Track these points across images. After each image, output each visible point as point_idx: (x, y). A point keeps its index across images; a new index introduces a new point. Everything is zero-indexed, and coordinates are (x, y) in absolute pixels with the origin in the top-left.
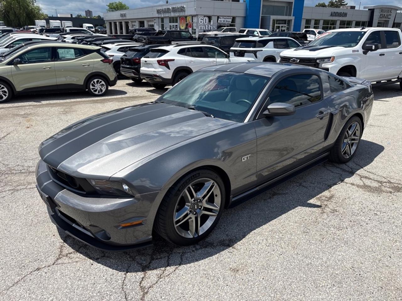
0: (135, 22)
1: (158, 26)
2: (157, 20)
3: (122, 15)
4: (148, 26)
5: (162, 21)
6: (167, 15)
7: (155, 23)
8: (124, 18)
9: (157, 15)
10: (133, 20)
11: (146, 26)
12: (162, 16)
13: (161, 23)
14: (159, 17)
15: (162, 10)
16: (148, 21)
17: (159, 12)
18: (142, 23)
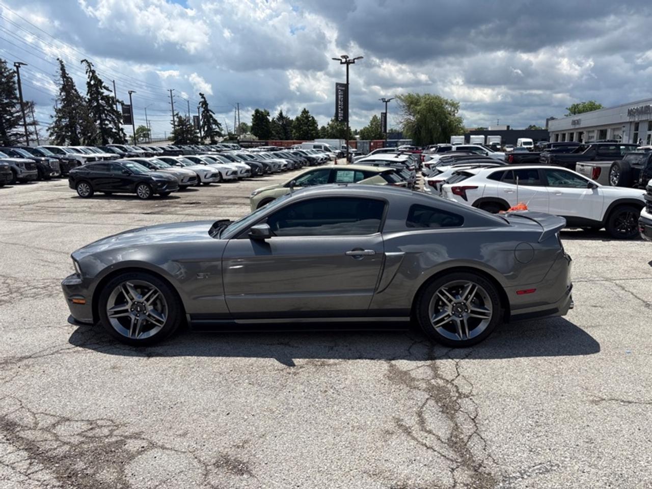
0: (593, 131)
1: (628, 137)
2: (627, 128)
3: (574, 123)
4: (612, 137)
5: (637, 129)
6: (644, 118)
7: (623, 132)
8: (577, 126)
9: (628, 119)
10: (590, 129)
11: (608, 137)
12: (637, 119)
13: (633, 132)
14: (631, 122)
15: (637, 110)
16: (614, 130)
17: (631, 113)
18: (603, 134)
